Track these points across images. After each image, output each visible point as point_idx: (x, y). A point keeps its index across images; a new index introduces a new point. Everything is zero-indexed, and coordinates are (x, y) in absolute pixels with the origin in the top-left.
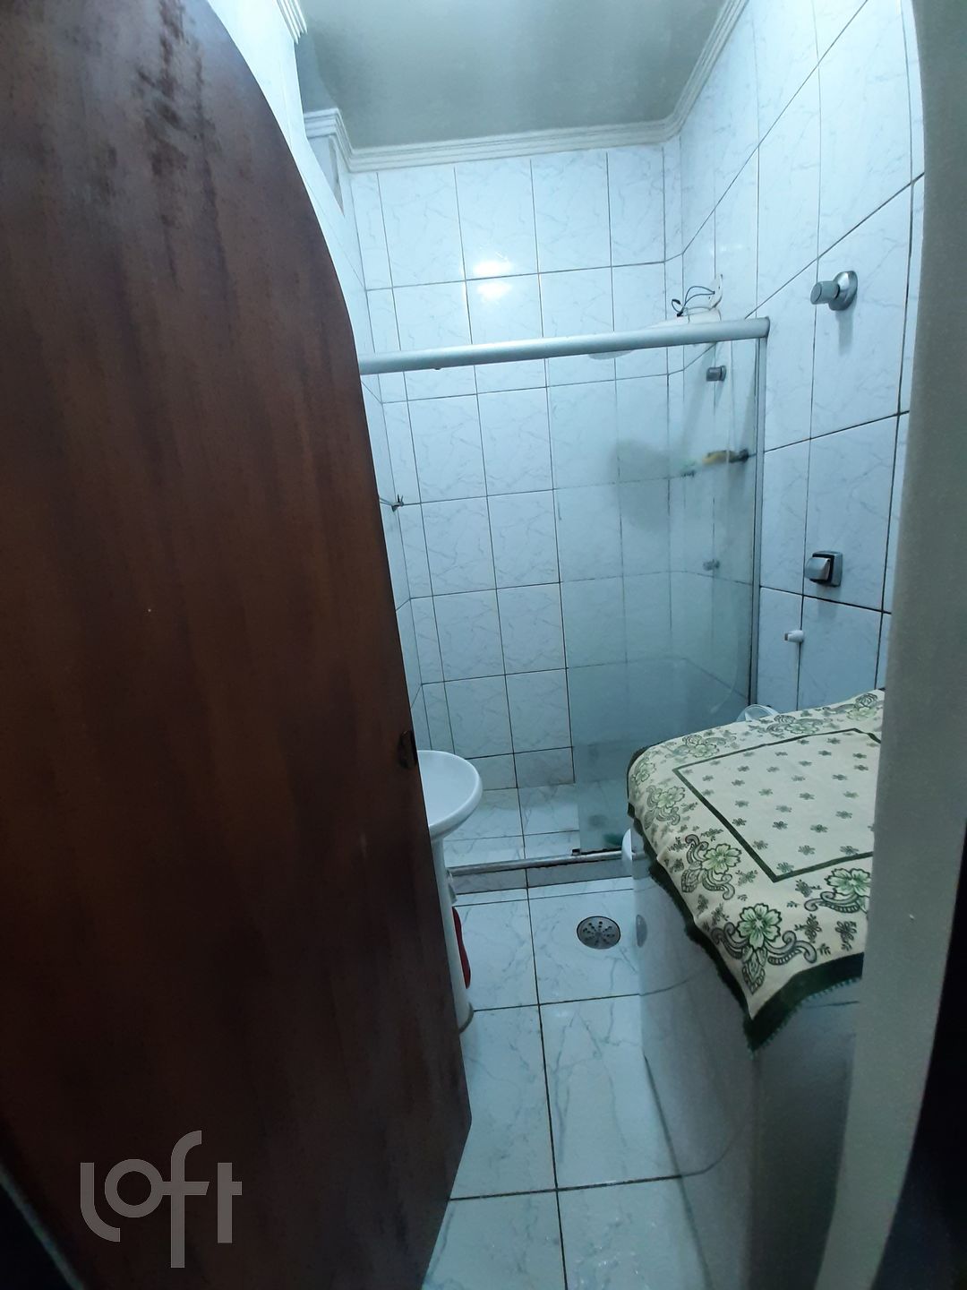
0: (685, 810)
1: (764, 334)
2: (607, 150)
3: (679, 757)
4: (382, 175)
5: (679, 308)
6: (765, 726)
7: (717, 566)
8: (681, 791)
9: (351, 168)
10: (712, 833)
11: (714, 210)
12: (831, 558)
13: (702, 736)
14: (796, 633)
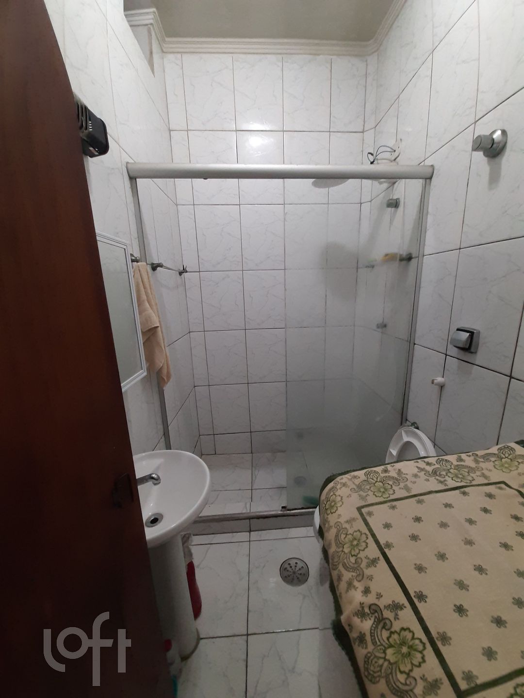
0: (368, 566)
1: (429, 176)
2: (332, 57)
3: (361, 493)
4: (185, 56)
5: (371, 158)
6: (429, 469)
7: (385, 326)
8: (364, 538)
9: (164, 50)
10: (396, 607)
11: (399, 97)
12: (472, 334)
13: (380, 472)
14: (440, 379)
